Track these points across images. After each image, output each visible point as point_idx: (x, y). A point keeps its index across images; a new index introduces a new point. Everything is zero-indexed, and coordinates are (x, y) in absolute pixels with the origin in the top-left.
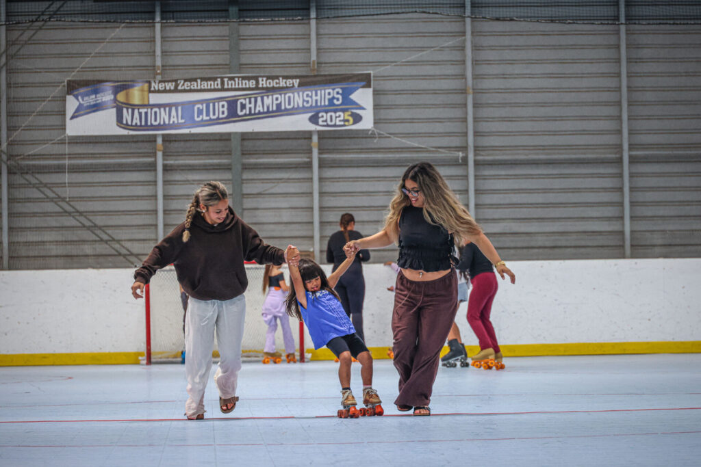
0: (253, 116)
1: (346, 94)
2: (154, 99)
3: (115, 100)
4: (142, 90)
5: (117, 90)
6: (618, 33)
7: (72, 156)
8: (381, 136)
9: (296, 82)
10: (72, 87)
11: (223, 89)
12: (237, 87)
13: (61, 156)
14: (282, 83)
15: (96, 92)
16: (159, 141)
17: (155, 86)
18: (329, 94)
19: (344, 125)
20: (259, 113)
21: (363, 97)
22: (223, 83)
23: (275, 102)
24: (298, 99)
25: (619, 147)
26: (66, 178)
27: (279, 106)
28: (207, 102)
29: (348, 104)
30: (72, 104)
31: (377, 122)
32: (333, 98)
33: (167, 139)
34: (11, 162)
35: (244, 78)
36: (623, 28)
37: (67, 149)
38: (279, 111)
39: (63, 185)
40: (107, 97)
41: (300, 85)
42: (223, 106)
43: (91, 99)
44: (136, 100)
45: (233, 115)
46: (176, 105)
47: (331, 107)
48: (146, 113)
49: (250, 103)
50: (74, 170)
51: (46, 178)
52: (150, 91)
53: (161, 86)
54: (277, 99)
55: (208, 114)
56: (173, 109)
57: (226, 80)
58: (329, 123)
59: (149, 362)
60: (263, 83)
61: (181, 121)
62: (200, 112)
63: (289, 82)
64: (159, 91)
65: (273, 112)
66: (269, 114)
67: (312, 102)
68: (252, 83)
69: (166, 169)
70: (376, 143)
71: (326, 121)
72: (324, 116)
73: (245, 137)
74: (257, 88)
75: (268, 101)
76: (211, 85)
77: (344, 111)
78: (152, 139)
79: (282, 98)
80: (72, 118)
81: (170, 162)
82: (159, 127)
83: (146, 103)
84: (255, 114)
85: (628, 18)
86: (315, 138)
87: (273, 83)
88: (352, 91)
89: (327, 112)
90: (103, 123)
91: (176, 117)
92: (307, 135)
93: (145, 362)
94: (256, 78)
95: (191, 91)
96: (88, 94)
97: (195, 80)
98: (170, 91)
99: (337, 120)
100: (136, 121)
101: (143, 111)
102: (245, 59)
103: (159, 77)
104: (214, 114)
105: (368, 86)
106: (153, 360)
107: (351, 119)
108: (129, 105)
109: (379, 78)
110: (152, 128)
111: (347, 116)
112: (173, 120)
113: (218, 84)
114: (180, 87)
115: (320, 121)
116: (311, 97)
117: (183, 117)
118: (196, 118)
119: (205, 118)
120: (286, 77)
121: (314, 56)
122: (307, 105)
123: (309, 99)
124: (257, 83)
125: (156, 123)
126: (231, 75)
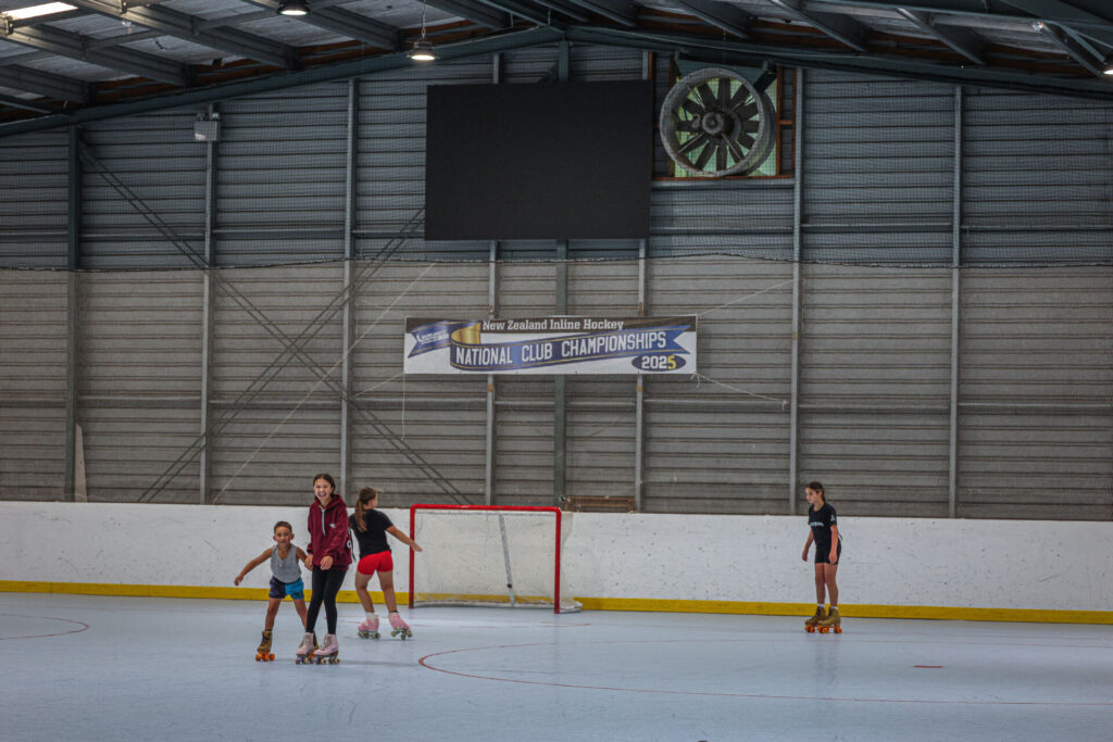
0: (576, 359)
1: (670, 337)
2: (486, 339)
3: (450, 339)
4: (475, 330)
5: (451, 330)
6: (950, 276)
7: (409, 394)
8: (702, 381)
9: (621, 324)
10: (412, 325)
11: (548, 331)
12: (562, 328)
13: (400, 394)
14: (607, 325)
15: (432, 331)
16: (490, 381)
17: (487, 326)
18: (653, 337)
19: (668, 370)
20: (583, 355)
21: (687, 340)
22: (549, 325)
23: (599, 345)
24: (622, 341)
25: (947, 397)
26: (403, 415)
27: (602, 348)
28: (534, 343)
29: (673, 347)
30: (410, 342)
31: (700, 367)
32: (658, 341)
33: (497, 379)
34: (351, 399)
35: (569, 320)
36: (956, 273)
37: (404, 387)
38: (603, 354)
39: (398, 422)
40: (442, 336)
41: (624, 327)
42: (548, 348)
43: (426, 339)
44: (469, 340)
45: (557, 357)
46: (505, 345)
47: (655, 350)
48: (478, 353)
49: (574, 345)
50: (411, 407)
51: (381, 415)
52: (482, 331)
53: (492, 326)
54: (601, 342)
55: (534, 356)
56: (503, 350)
57: (552, 321)
58: (653, 367)
59: (411, 605)
60: (588, 325)
61: (509, 361)
62: (527, 353)
63: (614, 325)
64: (490, 331)
65: (597, 354)
66: (591, 357)
67: (635, 345)
68: (577, 325)
69: (497, 409)
70: (699, 388)
71: (649, 365)
72: (647, 360)
73: (569, 379)
74: (582, 330)
75: (592, 343)
76: (538, 326)
77: (667, 354)
78: (484, 379)
79: (606, 341)
80: (411, 355)
81: (501, 403)
82: (492, 367)
83: (478, 343)
84: (579, 356)
85: (962, 261)
86: (640, 382)
87: (598, 325)
88: (676, 334)
89: (650, 356)
90: (436, 362)
91: (504, 358)
92: (632, 379)
94: (581, 320)
95: (519, 331)
96: (425, 333)
97: (523, 320)
98: (500, 331)
99: (661, 364)
100: (468, 361)
101: (475, 350)
103: (491, 317)
104: (540, 355)
105: (692, 329)
107: (674, 363)
108: (463, 345)
109: (703, 320)
110: (483, 368)
111: (670, 360)
112: (502, 360)
113: (543, 325)
114: (509, 328)
115: (644, 365)
116: (635, 340)
117: (511, 358)
118: (523, 360)
119: (531, 359)
120: (610, 319)
121: (641, 298)
122: (631, 348)
123: (632, 342)
124: (582, 325)
125: (486, 364)
126: (558, 316)
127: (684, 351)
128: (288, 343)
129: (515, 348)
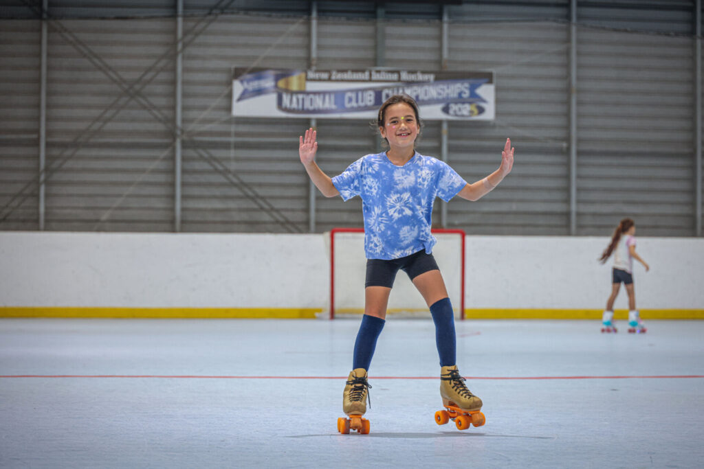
1: (473, 89)
2: (311, 86)
3: (276, 86)
4: (300, 78)
5: (278, 78)
6: (694, 46)
7: (237, 134)
8: (501, 127)
9: (432, 77)
10: (237, 74)
11: (370, 80)
12: (382, 78)
13: (228, 134)
14: (420, 77)
15: (259, 78)
16: (313, 123)
17: (311, 75)
18: (458, 88)
19: (470, 116)
22: (371, 75)
23: (414, 93)
24: (433, 91)
25: (695, 143)
26: (232, 153)
27: (417, 97)
28: (357, 91)
29: (474, 98)
30: (238, 87)
31: (497, 114)
32: (462, 92)
33: (320, 122)
34: (185, 138)
35: (388, 72)
36: (699, 42)
37: (233, 128)
39: (228, 159)
40: (268, 83)
41: (437, 79)
42: (370, 95)
43: (255, 85)
44: (294, 87)
46: (329, 93)
47: (460, 100)
48: (303, 100)
50: (239, 146)
51: (216, 153)
52: (307, 80)
53: (317, 76)
54: (416, 90)
55: (357, 101)
56: (327, 97)
57: (373, 73)
58: (459, 113)
59: (332, 315)
60: (405, 76)
61: (334, 107)
62: (350, 100)
63: (426, 77)
64: (314, 80)
67: (444, 95)
68: (395, 77)
70: (496, 132)
71: (455, 111)
72: (454, 107)
74: (399, 80)
75: (408, 90)
76: (360, 76)
77: (470, 103)
78: (307, 123)
79: (420, 91)
81: (323, 143)
82: (314, 111)
83: (303, 89)
86: (445, 126)
87: (412, 77)
88: (478, 86)
89: (456, 103)
90: (264, 106)
91: (329, 103)
93: (328, 316)
94: (398, 72)
95: (342, 81)
96: (252, 80)
97: (347, 71)
98: (324, 80)
99: (465, 110)
100: (294, 105)
101: (301, 96)
102: (389, 55)
103: (314, 68)
104: (362, 101)
105: (490, 82)
106: (336, 315)
107: (476, 111)
108: (288, 91)
109: (500, 76)
110: (308, 112)
111: (473, 107)
112: (327, 105)
113: (366, 76)
114: (333, 77)
115: (451, 112)
116: (443, 90)
117: (336, 103)
118: (348, 105)
119: (354, 104)
120: (424, 72)
121: (445, 55)
122: (440, 97)
123: (442, 92)
124: (400, 76)
125: (311, 108)
126: (378, 68)
127: (484, 101)
128: (126, 86)
129: (339, 95)
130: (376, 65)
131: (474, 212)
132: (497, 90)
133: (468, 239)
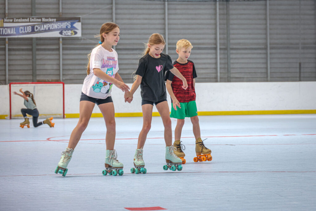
0: (40, 32)
1: (72, 24)
2: (6, 25)
4: (1, 22)
6: (164, 4)
8: (84, 39)
9: (55, 20)
11: (30, 22)
12: (35, 21)
14: (50, 20)
16: (7, 40)
17: (5, 20)
18: (66, 24)
19: (71, 35)
20: (42, 30)
22: (30, 20)
23: (48, 27)
24: (56, 26)
27: (49, 28)
28: (24, 26)
29: (73, 28)
31: (82, 34)
32: (68, 26)
33: (9, 39)
35: (37, 18)
36: (166, 3)
38: (49, 30)
41: (57, 21)
42: (30, 28)
45: (33, 31)
46: (13, 27)
47: (67, 29)
48: (2, 30)
49: (39, 27)
52: (4, 22)
53: (8, 20)
54: (48, 26)
55: (24, 31)
56: (12, 29)
57: (31, 19)
58: (66, 34)
59: (11, 118)
60: (44, 20)
61: (15, 33)
62: (22, 30)
63: (52, 20)
64: (7, 22)
65: (47, 30)
66: (45, 31)
67: (60, 27)
68: (40, 20)
69: (9, 50)
70: (82, 42)
71: (65, 34)
72: (64, 32)
73: (37, 39)
74: (41, 22)
75: (45, 26)
76: (26, 20)
77: (71, 30)
78: (4, 39)
79: (50, 26)
81: (10, 47)
82: (7, 35)
83: (2, 26)
84: (41, 31)
86: (61, 40)
87: (47, 20)
88: (74, 23)
89: (65, 30)
91: (13, 32)
92: (59, 39)
93: (9, 118)
94: (41, 18)
95: (18, 22)
97: (20, 18)
98: (11, 22)
99: (69, 33)
102: (37, 11)
103: (7, 17)
104: (27, 30)
105: (79, 21)
106: (12, 118)
107: (74, 33)
109: (83, 19)
110: (5, 35)
111: (72, 32)
112: (12, 32)
113: (28, 20)
114: (14, 21)
115: (63, 34)
116: (60, 25)
117: (15, 32)
118: (20, 32)
119: (23, 32)
120: (51, 18)
121: (61, 11)
122: (58, 28)
123: (59, 26)
124: (42, 20)
125: (6, 34)
126: (33, 17)
127: (77, 29)
129: (17, 28)
130: (32, 16)
131: (71, 74)
132: (82, 24)
133: (65, 85)
